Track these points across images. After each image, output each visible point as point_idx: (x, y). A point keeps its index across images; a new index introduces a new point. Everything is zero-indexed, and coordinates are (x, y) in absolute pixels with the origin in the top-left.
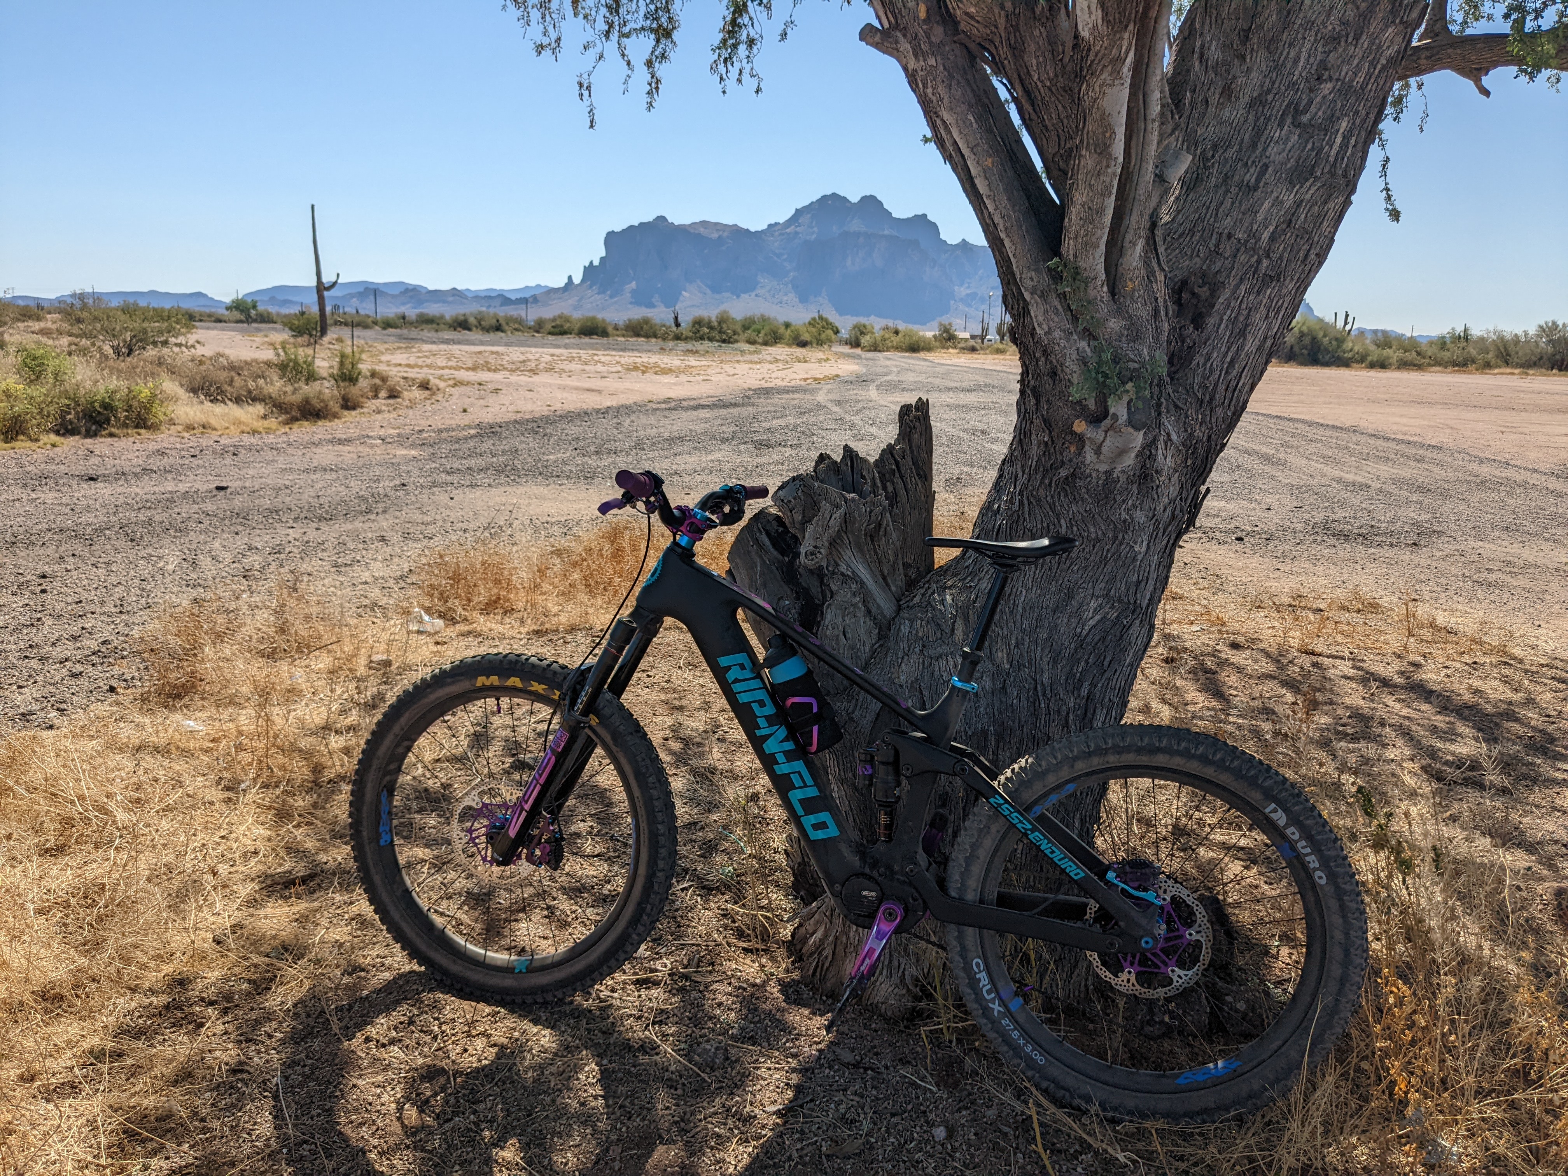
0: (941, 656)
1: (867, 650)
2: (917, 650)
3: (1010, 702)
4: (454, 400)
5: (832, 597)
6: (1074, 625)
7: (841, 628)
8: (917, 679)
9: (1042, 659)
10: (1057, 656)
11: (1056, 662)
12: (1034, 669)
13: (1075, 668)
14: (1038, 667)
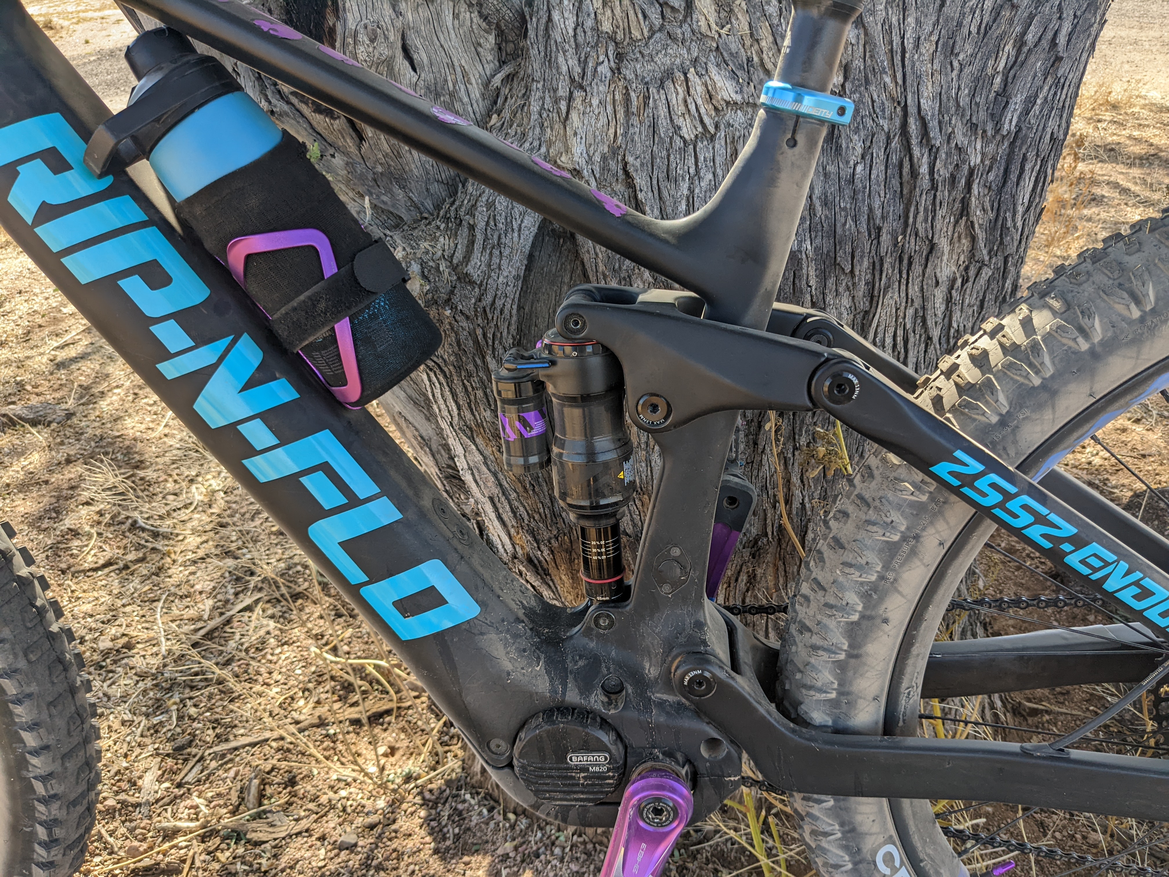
0: (668, 75)
1: (476, 92)
2: (604, 69)
3: (846, 172)
4: (77, 34)
7: (394, 37)
8: (614, 151)
9: (917, 46)
10: (952, 36)
11: (951, 52)
12: (899, 76)
13: (991, 62)
14: (908, 69)
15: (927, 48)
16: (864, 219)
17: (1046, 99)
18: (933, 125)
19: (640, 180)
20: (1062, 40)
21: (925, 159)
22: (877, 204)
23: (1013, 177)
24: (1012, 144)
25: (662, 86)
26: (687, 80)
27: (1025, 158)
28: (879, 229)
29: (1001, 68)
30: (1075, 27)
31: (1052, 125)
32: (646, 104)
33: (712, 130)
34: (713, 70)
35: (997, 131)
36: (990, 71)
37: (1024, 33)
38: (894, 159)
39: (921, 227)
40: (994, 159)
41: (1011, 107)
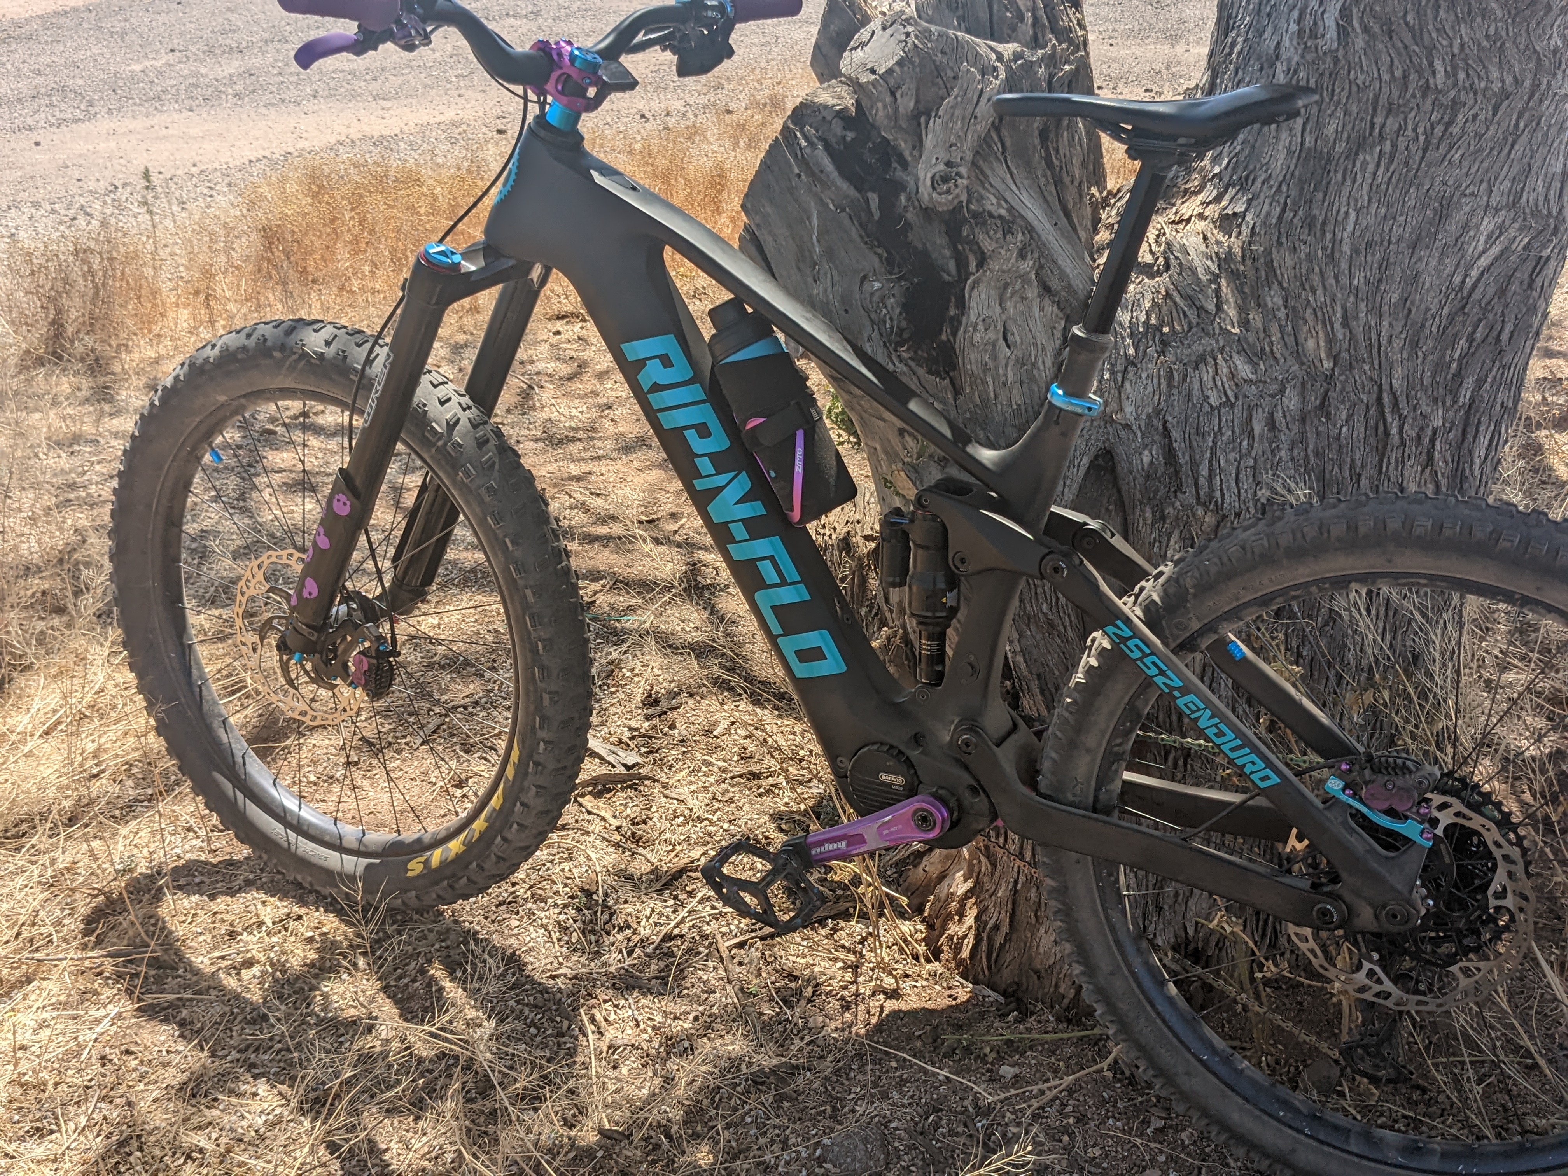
0: (1201, 359)
1: (1049, 362)
3: (1334, 432)
5: (980, 265)
6: (1449, 269)
7: (1000, 327)
8: (1157, 411)
9: (1390, 342)
10: (1417, 334)
11: (1415, 345)
12: (1376, 362)
13: (1448, 352)
14: (1383, 358)
15: (1397, 344)
16: (1347, 468)
17: (1495, 378)
18: (1402, 400)
19: (1175, 434)
20: (1505, 337)
21: (1395, 423)
22: (1358, 456)
23: (1470, 437)
24: (1468, 413)
25: (1196, 368)
26: (1216, 364)
27: (1479, 422)
28: (1359, 475)
29: (1456, 356)
30: (1516, 326)
31: (1502, 396)
32: (1184, 380)
33: (1233, 400)
34: (1235, 356)
35: (1455, 402)
36: (1447, 358)
37: (1474, 332)
38: (1372, 423)
39: (1393, 475)
40: (1453, 423)
41: (1465, 385)
